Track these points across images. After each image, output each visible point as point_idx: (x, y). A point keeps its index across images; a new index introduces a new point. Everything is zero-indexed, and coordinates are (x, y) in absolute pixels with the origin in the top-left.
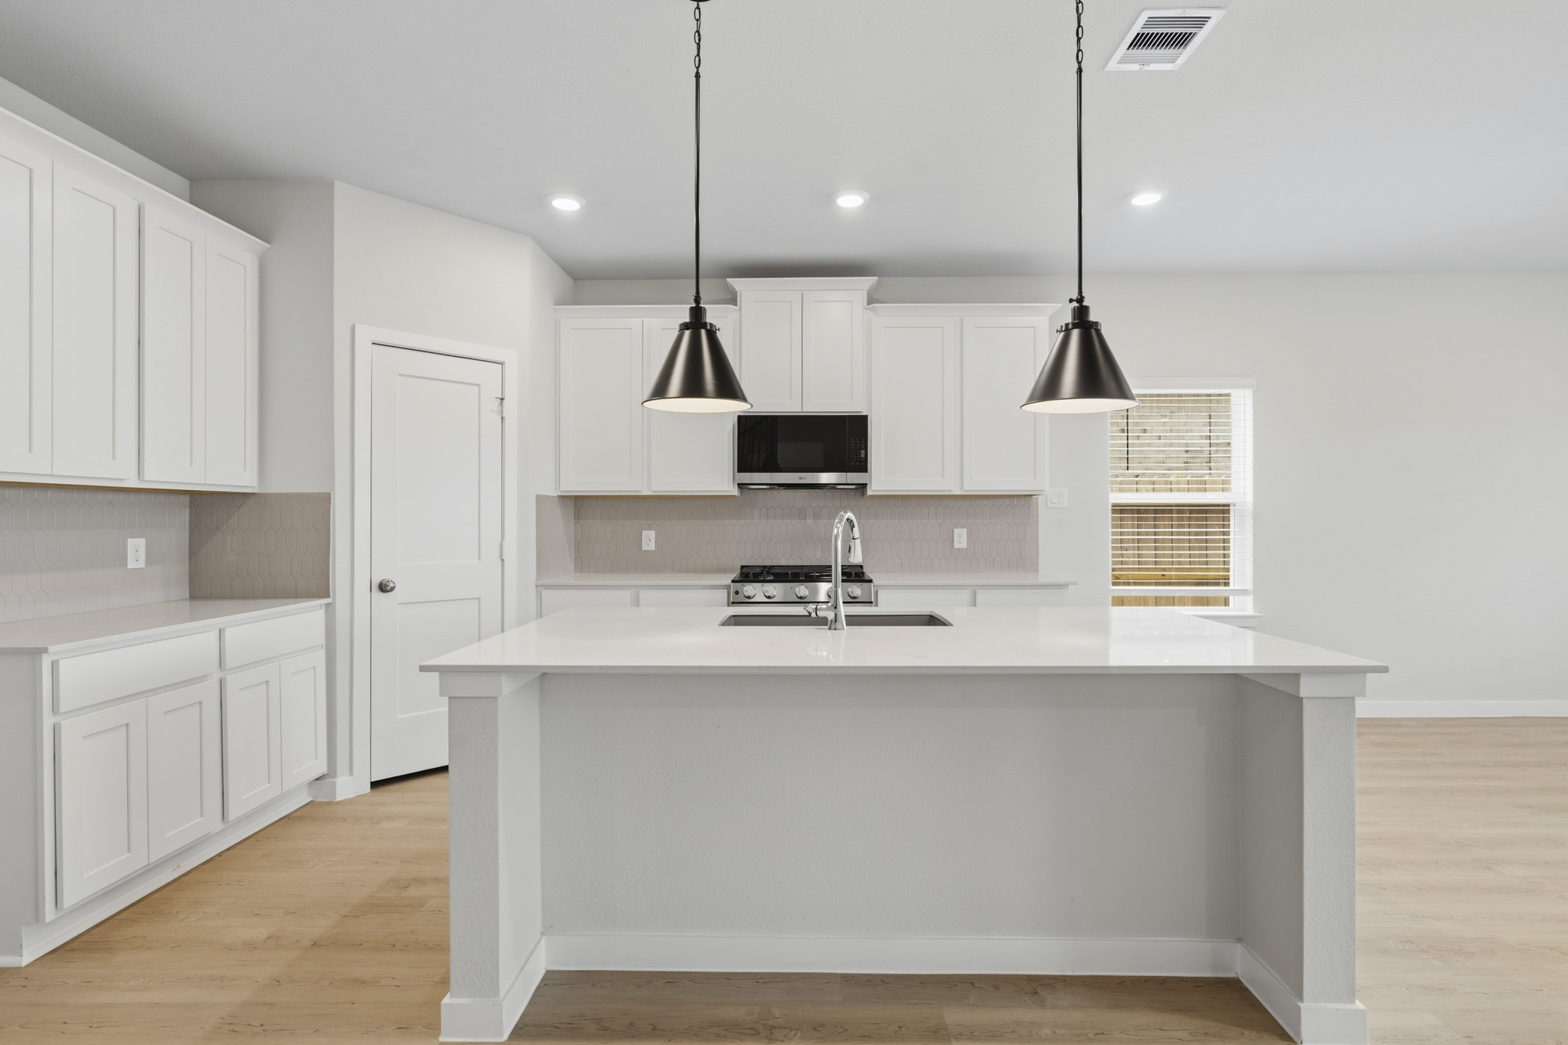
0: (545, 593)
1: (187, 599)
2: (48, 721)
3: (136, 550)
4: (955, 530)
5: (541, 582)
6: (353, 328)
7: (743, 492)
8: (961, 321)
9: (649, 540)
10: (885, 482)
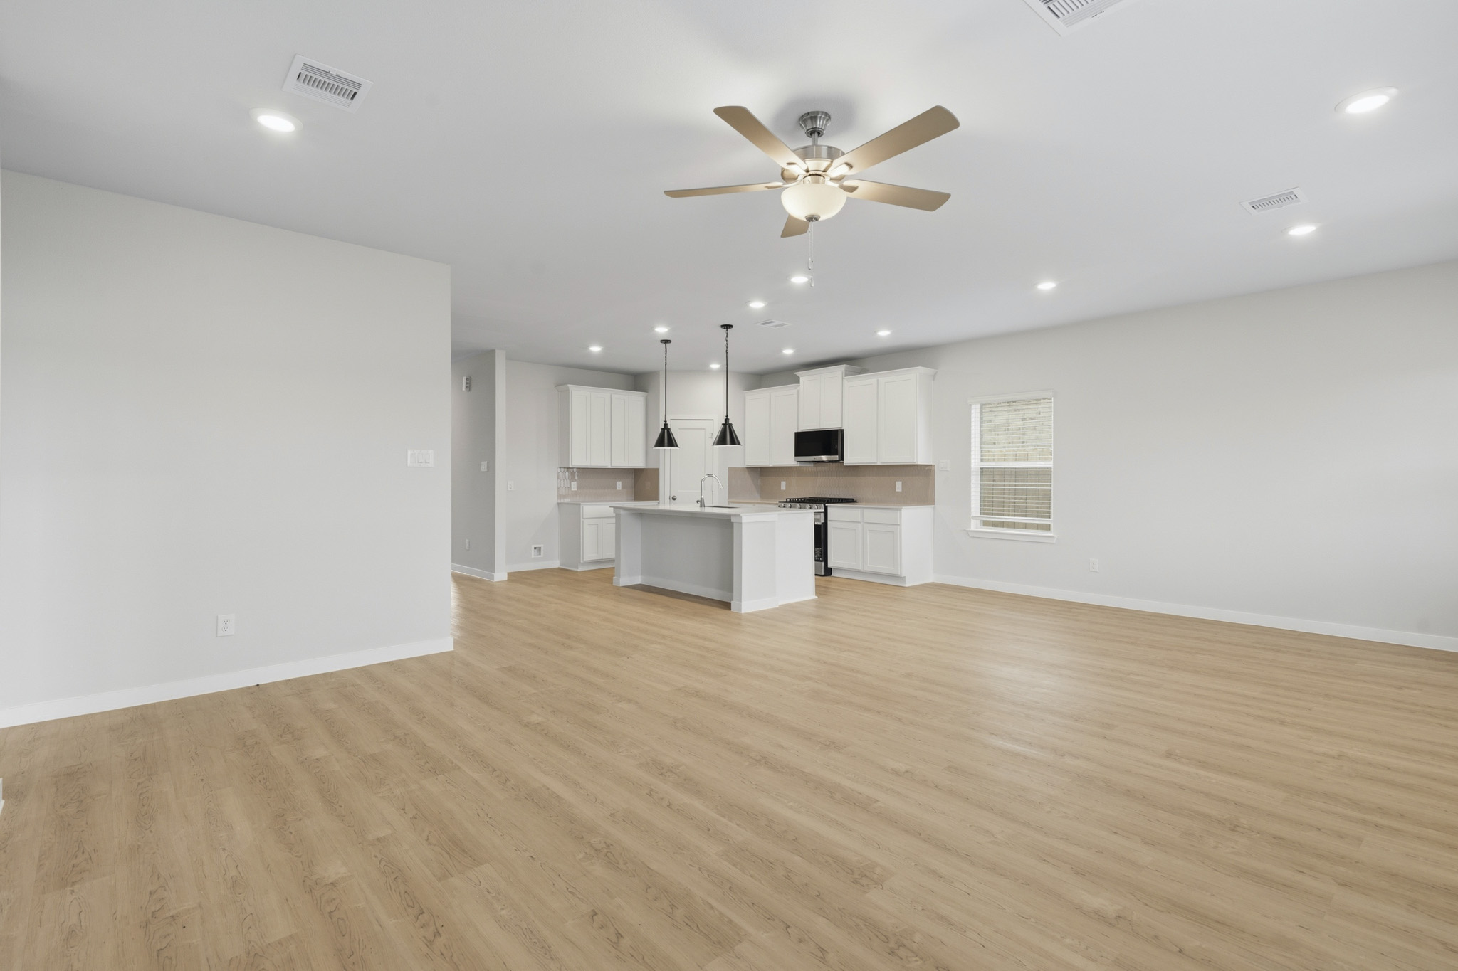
2: (582, 520)
3: (619, 484)
4: (896, 482)
7: (799, 465)
8: (878, 380)
9: (783, 485)
10: (849, 459)
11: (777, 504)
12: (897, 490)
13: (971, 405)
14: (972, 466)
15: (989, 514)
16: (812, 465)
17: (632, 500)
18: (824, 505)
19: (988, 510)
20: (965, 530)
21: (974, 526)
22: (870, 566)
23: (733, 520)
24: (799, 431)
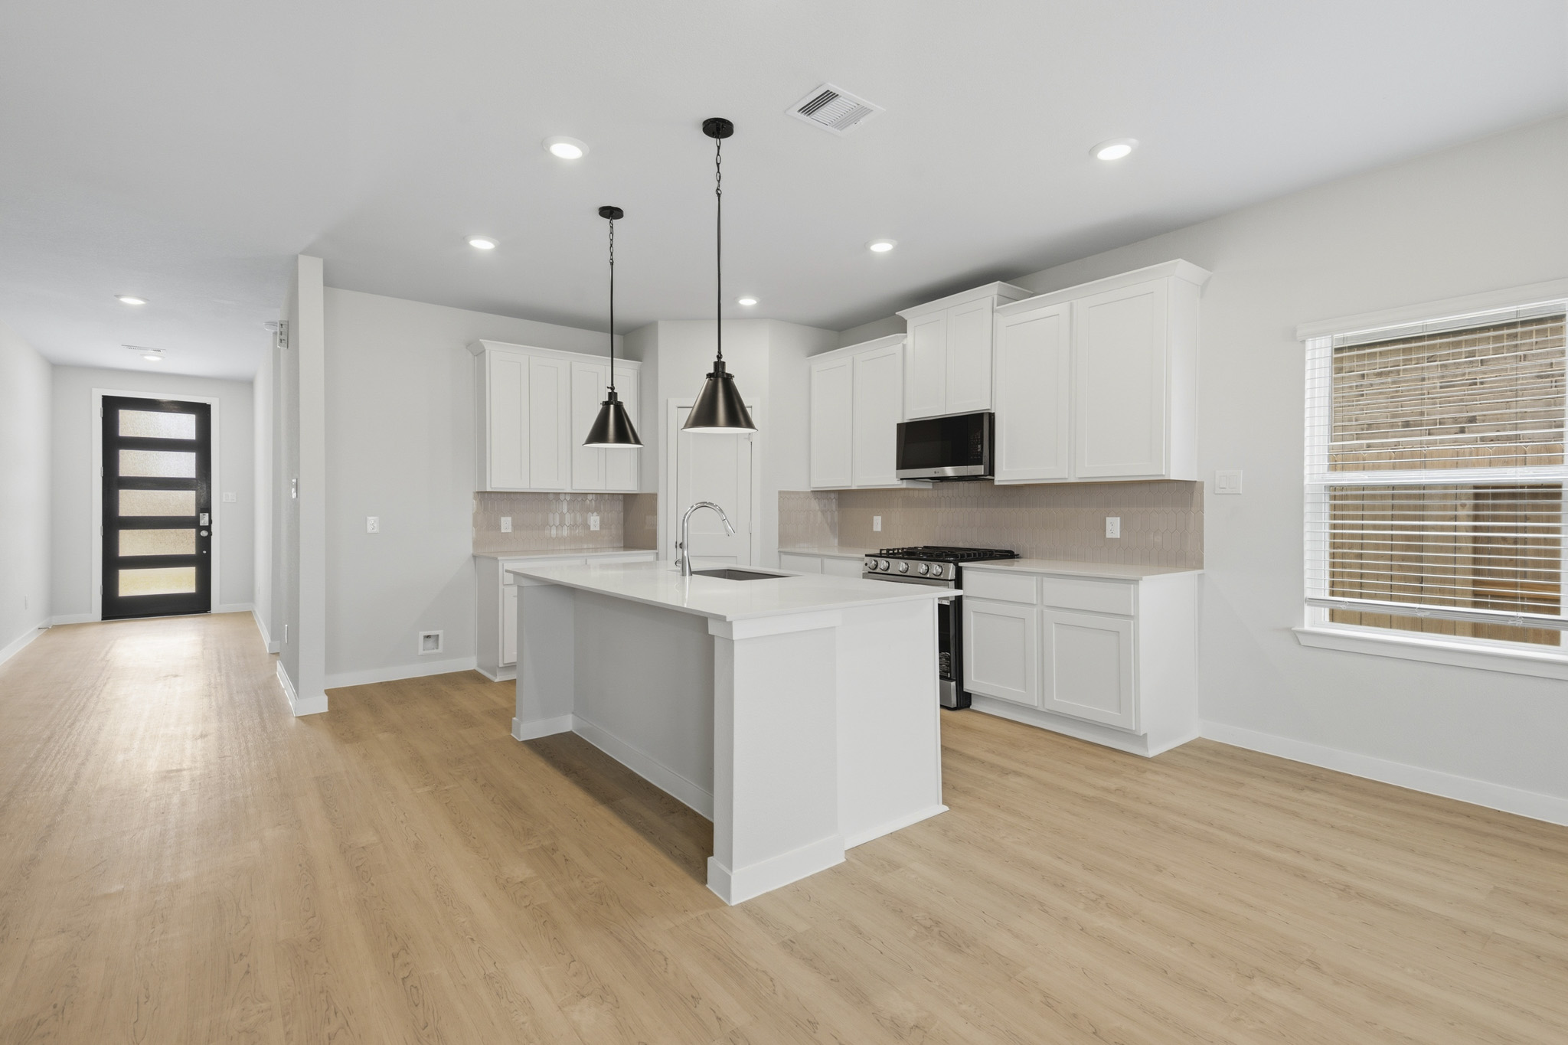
0: (784, 557)
1: (621, 547)
2: (501, 587)
3: (594, 521)
4: (1107, 518)
5: (781, 550)
6: (667, 400)
7: (904, 485)
8: (1071, 305)
9: (877, 523)
10: (1006, 472)
11: (862, 559)
12: (1109, 535)
13: (1303, 342)
14: (1306, 481)
15: (1352, 595)
16: (929, 486)
17: (618, 548)
18: (956, 565)
19: (1352, 585)
20: (1289, 629)
21: (1315, 621)
22: (1057, 701)
23: (713, 628)
24: (906, 421)
